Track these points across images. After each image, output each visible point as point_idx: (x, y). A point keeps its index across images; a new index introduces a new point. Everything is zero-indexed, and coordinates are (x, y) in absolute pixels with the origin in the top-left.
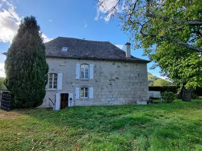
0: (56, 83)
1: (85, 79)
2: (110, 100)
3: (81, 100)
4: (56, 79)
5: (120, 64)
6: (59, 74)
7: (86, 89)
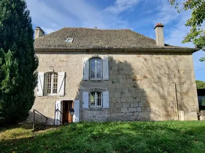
0: (55, 85)
1: (96, 79)
2: (134, 110)
3: (91, 109)
4: (56, 80)
5: (147, 56)
6: (59, 74)
7: (99, 93)
